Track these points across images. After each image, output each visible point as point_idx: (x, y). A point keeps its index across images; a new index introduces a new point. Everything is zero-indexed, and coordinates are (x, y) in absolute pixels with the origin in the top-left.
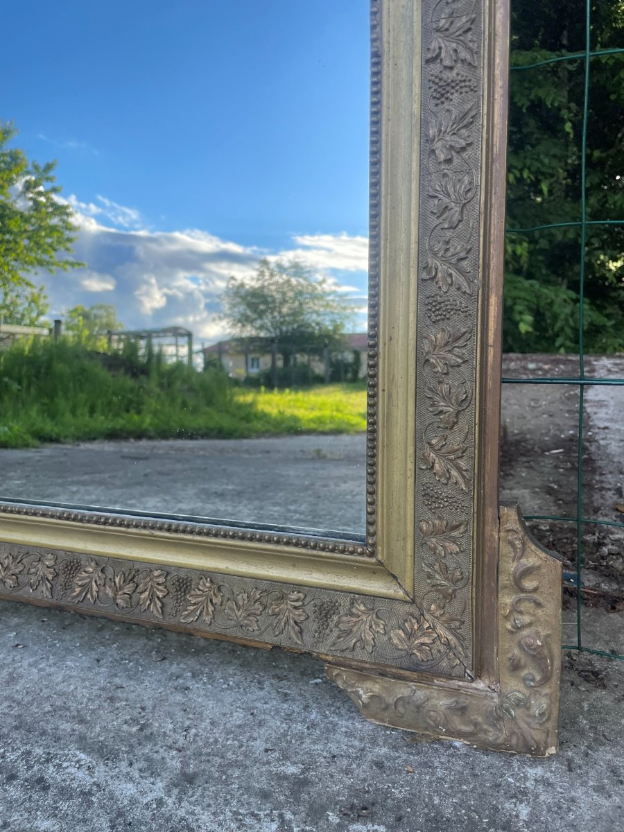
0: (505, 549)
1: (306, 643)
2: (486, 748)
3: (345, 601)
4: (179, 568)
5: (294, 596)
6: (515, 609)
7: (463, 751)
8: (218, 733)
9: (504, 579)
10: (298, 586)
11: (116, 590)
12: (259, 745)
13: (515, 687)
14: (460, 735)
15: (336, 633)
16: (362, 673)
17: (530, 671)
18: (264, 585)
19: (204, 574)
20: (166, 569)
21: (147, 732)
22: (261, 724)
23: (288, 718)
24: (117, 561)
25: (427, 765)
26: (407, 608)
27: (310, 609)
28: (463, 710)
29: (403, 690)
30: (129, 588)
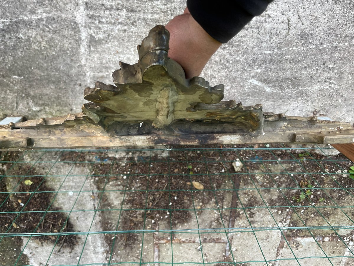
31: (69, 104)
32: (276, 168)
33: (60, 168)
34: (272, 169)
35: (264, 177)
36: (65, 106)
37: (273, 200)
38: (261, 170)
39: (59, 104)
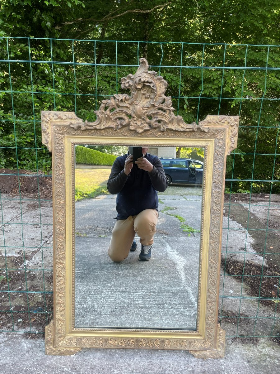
0: (218, 330)
1: (188, 349)
2: (214, 359)
3: (193, 341)
4: (162, 338)
5: (185, 341)
6: (219, 338)
7: (211, 360)
8: (175, 367)
9: (218, 334)
10: (185, 339)
11: (149, 344)
12: (183, 367)
13: (219, 350)
14: (211, 357)
15: (193, 346)
16: (196, 351)
17: (221, 347)
18: (179, 339)
19: (167, 339)
20: (159, 339)
21: (164, 369)
22: (180, 363)
23: (183, 360)
24: (148, 338)
25: (208, 363)
26: (203, 340)
27: (188, 343)
28: (211, 354)
29: (203, 353)
30: (152, 343)
31: (253, 367)
32: (18, 302)
33: (247, 310)
34: (22, 302)
35: (34, 296)
36: (257, 365)
37: (31, 280)
38: (34, 302)
39: (265, 367)
